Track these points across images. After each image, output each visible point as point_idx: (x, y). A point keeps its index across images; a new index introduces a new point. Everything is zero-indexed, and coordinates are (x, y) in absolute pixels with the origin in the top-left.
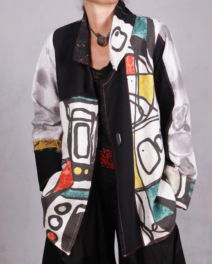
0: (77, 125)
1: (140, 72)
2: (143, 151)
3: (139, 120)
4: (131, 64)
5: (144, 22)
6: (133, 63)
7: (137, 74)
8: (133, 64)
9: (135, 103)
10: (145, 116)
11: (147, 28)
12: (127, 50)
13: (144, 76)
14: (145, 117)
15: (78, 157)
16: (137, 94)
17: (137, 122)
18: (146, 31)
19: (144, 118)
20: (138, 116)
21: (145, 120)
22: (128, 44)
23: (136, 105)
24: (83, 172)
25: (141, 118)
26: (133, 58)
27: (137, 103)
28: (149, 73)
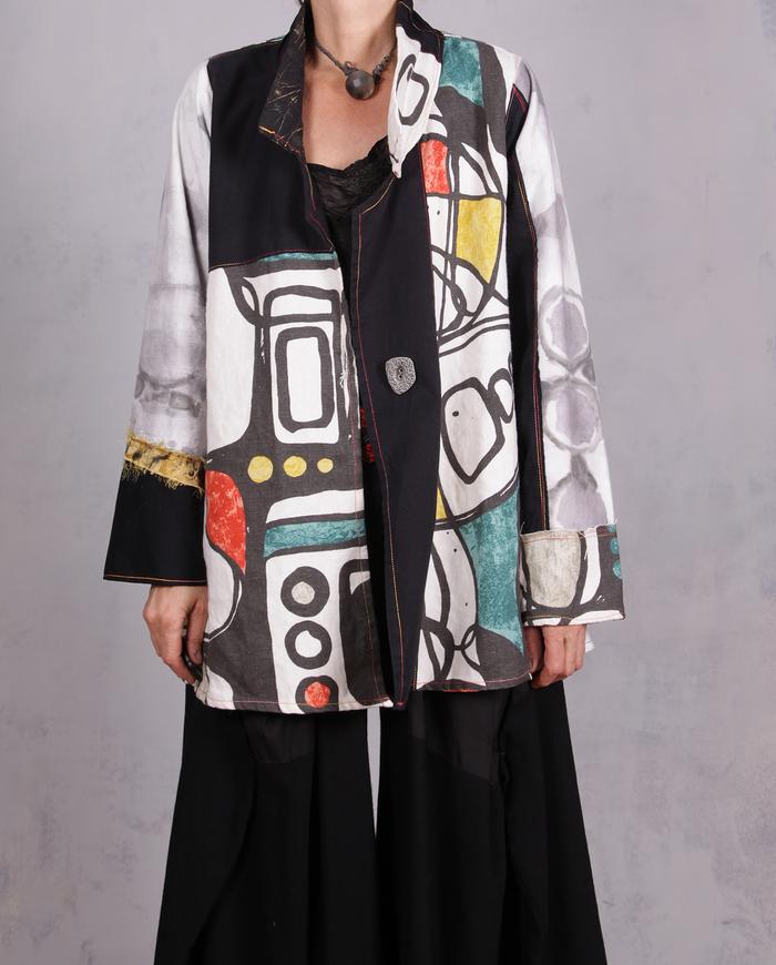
0: (285, 338)
1: (462, 191)
2: (456, 414)
3: (452, 326)
4: (438, 164)
5: (471, 56)
6: (443, 162)
7: (454, 197)
8: (444, 167)
9: (443, 277)
10: (469, 314)
11: (482, 70)
12: (427, 125)
13: (474, 203)
14: (470, 318)
15: (293, 426)
16: (450, 252)
17: (446, 330)
18: (478, 79)
19: (466, 320)
20: (451, 314)
21: (470, 326)
22: (431, 107)
23: (446, 282)
24: (312, 466)
25: (459, 319)
26: (445, 149)
27: (449, 276)
28: (489, 194)
